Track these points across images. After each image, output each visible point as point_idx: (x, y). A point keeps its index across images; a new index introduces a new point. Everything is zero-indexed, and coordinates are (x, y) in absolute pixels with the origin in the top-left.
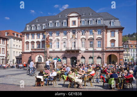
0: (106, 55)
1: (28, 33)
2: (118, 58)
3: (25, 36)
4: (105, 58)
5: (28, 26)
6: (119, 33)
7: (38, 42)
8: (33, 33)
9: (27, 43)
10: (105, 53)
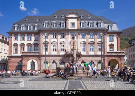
0: (107, 60)
1: (16, 34)
2: (120, 63)
3: (13, 37)
4: (106, 62)
5: (16, 25)
6: (117, 37)
7: (29, 45)
8: (23, 34)
9: (16, 45)
10: (106, 58)
